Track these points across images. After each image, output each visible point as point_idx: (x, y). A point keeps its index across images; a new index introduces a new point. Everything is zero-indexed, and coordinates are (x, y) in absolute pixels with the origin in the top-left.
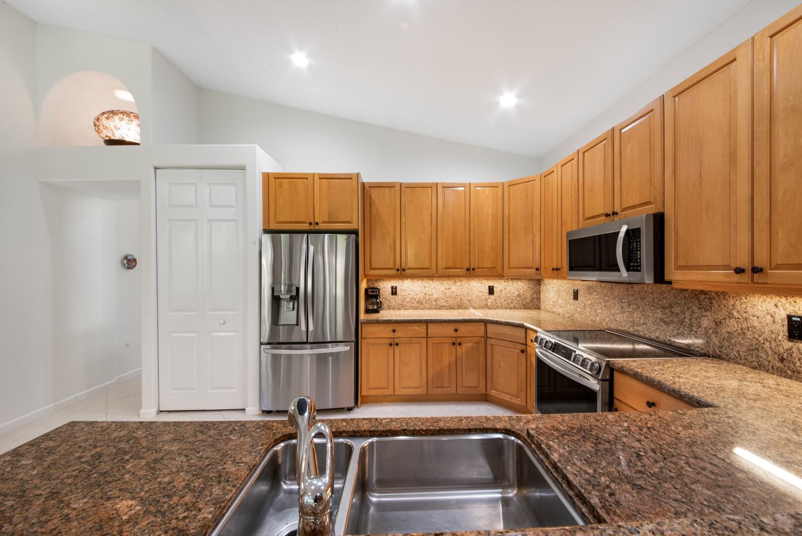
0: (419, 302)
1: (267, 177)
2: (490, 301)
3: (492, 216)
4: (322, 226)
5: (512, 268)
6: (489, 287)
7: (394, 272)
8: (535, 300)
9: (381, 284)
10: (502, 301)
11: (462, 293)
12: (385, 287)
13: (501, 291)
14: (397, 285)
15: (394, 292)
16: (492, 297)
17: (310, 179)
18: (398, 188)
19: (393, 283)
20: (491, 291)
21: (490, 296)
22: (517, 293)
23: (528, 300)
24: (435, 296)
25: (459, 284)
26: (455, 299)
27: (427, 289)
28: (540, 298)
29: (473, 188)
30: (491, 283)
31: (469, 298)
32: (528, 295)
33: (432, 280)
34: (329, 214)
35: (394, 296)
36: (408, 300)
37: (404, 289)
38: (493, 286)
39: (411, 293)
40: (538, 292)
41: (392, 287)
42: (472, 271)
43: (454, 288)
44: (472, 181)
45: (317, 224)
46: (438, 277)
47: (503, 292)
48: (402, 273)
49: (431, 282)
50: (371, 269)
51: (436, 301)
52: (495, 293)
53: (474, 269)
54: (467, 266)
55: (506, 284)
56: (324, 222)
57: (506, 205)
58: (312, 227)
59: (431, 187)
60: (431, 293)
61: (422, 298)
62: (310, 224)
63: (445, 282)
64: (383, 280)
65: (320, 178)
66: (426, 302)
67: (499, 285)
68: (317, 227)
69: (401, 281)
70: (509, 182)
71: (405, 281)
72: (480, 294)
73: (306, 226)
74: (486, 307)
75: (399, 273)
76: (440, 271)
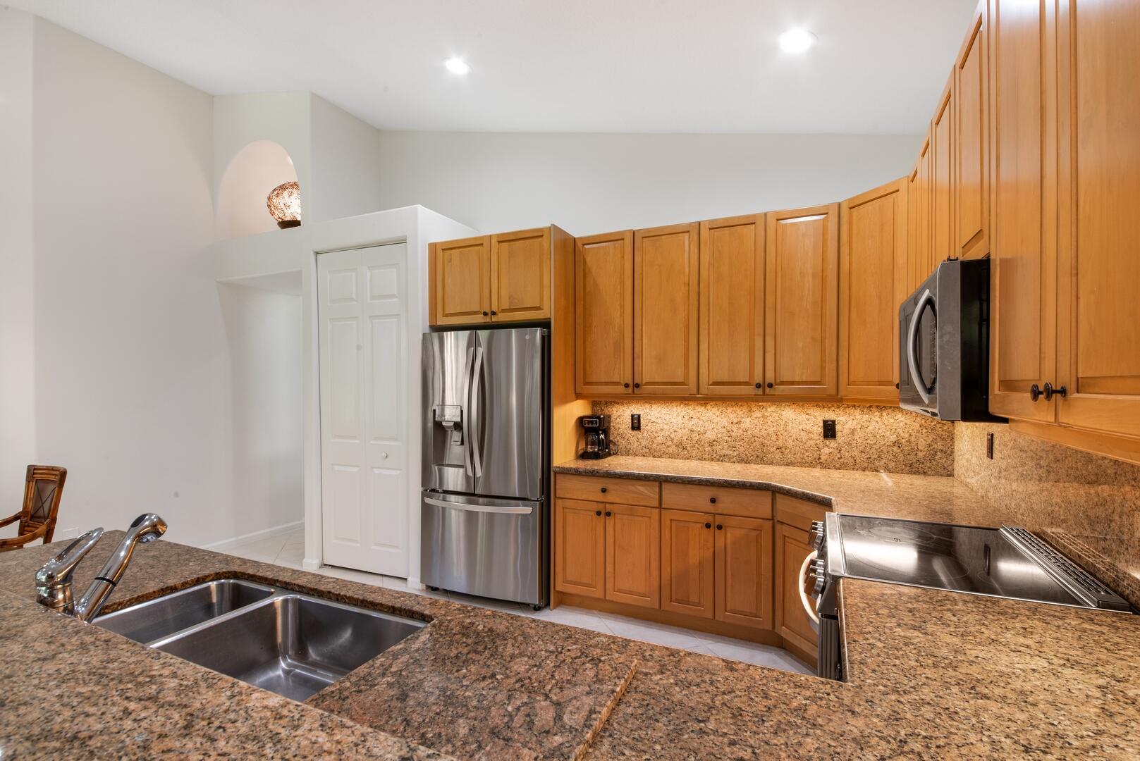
0: (680, 445)
1: (433, 248)
2: (827, 450)
3: (814, 276)
4: (502, 318)
5: (855, 383)
6: (825, 422)
7: (623, 389)
8: (939, 455)
9: (615, 409)
10: (856, 453)
11: (764, 433)
12: (621, 415)
13: (853, 432)
14: (641, 413)
15: (636, 424)
16: (832, 443)
17: (486, 244)
18: (628, 241)
19: (635, 409)
20: (829, 430)
21: (828, 442)
22: (893, 438)
23: (920, 454)
24: (710, 435)
25: (757, 414)
26: (750, 443)
27: (694, 422)
28: (952, 452)
29: (772, 223)
30: (830, 415)
31: (780, 443)
32: (922, 444)
33: (705, 405)
34: (512, 297)
35: (635, 432)
36: (660, 440)
37: (654, 420)
38: (834, 422)
39: (666, 427)
41: (633, 416)
42: (767, 390)
43: (747, 422)
44: (771, 210)
45: (494, 313)
47: (859, 434)
48: (635, 391)
49: (701, 409)
50: (587, 383)
51: (711, 445)
52: (838, 434)
53: (770, 386)
54: (760, 380)
55: (866, 417)
56: (504, 311)
58: (487, 320)
59: (688, 232)
60: (702, 430)
61: (685, 438)
62: (485, 314)
63: (730, 410)
64: (618, 403)
65: (499, 242)
66: (693, 446)
67: (847, 421)
68: (495, 319)
69: (647, 406)
70: (850, 200)
71: (655, 407)
72: (804, 436)
73: (479, 319)
74: (818, 462)
75: (630, 390)
76: (705, 389)
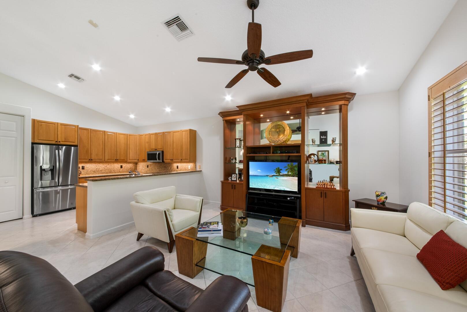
0: (94, 172)
1: (34, 121)
2: (121, 170)
3: (124, 144)
4: (62, 143)
5: (130, 159)
7: (87, 160)
8: (135, 169)
10: (125, 170)
11: (110, 168)
13: (125, 167)
14: (85, 166)
15: (83, 168)
16: (122, 169)
17: (56, 125)
18: (90, 131)
19: (83, 165)
20: (121, 167)
22: (130, 167)
24: (101, 169)
25: (110, 165)
26: (108, 170)
27: (98, 167)
28: (137, 169)
29: (117, 135)
30: (121, 164)
31: (114, 169)
32: (133, 168)
34: (65, 139)
35: (83, 170)
36: (89, 171)
37: (88, 167)
39: (91, 168)
40: (136, 167)
42: (117, 160)
43: (108, 166)
44: (117, 132)
45: (60, 142)
46: (105, 162)
49: (99, 164)
51: (101, 171)
52: (123, 167)
53: (118, 160)
54: (116, 159)
55: (126, 165)
56: (62, 141)
57: (128, 141)
58: (57, 143)
61: (95, 170)
63: (105, 164)
65: (61, 125)
67: (124, 165)
68: (59, 143)
69: (86, 164)
70: (129, 134)
71: (88, 164)
72: (118, 168)
73: (54, 142)
74: (120, 172)
75: (90, 161)
76: (106, 160)
